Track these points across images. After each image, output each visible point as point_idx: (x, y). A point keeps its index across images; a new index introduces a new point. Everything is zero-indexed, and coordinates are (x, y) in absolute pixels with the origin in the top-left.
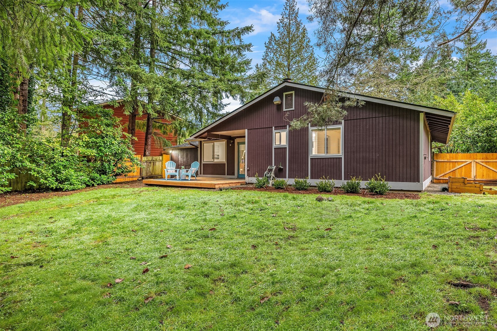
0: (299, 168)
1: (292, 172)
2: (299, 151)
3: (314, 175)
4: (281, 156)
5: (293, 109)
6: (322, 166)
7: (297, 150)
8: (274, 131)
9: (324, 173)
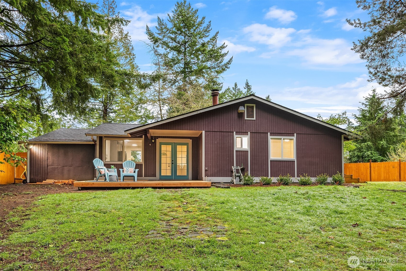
0: (260, 168)
1: (254, 172)
2: (260, 154)
3: (273, 174)
4: (243, 158)
5: (255, 119)
6: (279, 167)
7: (258, 154)
8: (235, 136)
9: (281, 172)
